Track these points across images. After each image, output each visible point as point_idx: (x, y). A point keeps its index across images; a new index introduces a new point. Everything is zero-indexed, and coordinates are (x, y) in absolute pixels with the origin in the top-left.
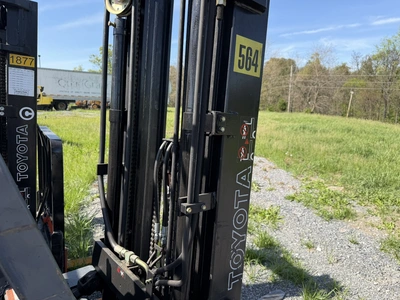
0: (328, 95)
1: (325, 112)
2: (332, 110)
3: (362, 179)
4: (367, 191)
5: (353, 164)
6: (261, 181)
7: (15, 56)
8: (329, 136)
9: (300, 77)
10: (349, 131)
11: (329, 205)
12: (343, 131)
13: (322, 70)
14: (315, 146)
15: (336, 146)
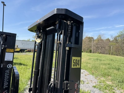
0: (104, 48)
1: (104, 53)
2: (106, 52)
3: (118, 79)
4: (120, 84)
5: (114, 73)
6: (84, 80)
7: (8, 49)
8: (105, 62)
9: (95, 42)
10: (112, 60)
11: (107, 90)
12: (110, 60)
13: (102, 40)
14: (101, 66)
15: (108, 66)
